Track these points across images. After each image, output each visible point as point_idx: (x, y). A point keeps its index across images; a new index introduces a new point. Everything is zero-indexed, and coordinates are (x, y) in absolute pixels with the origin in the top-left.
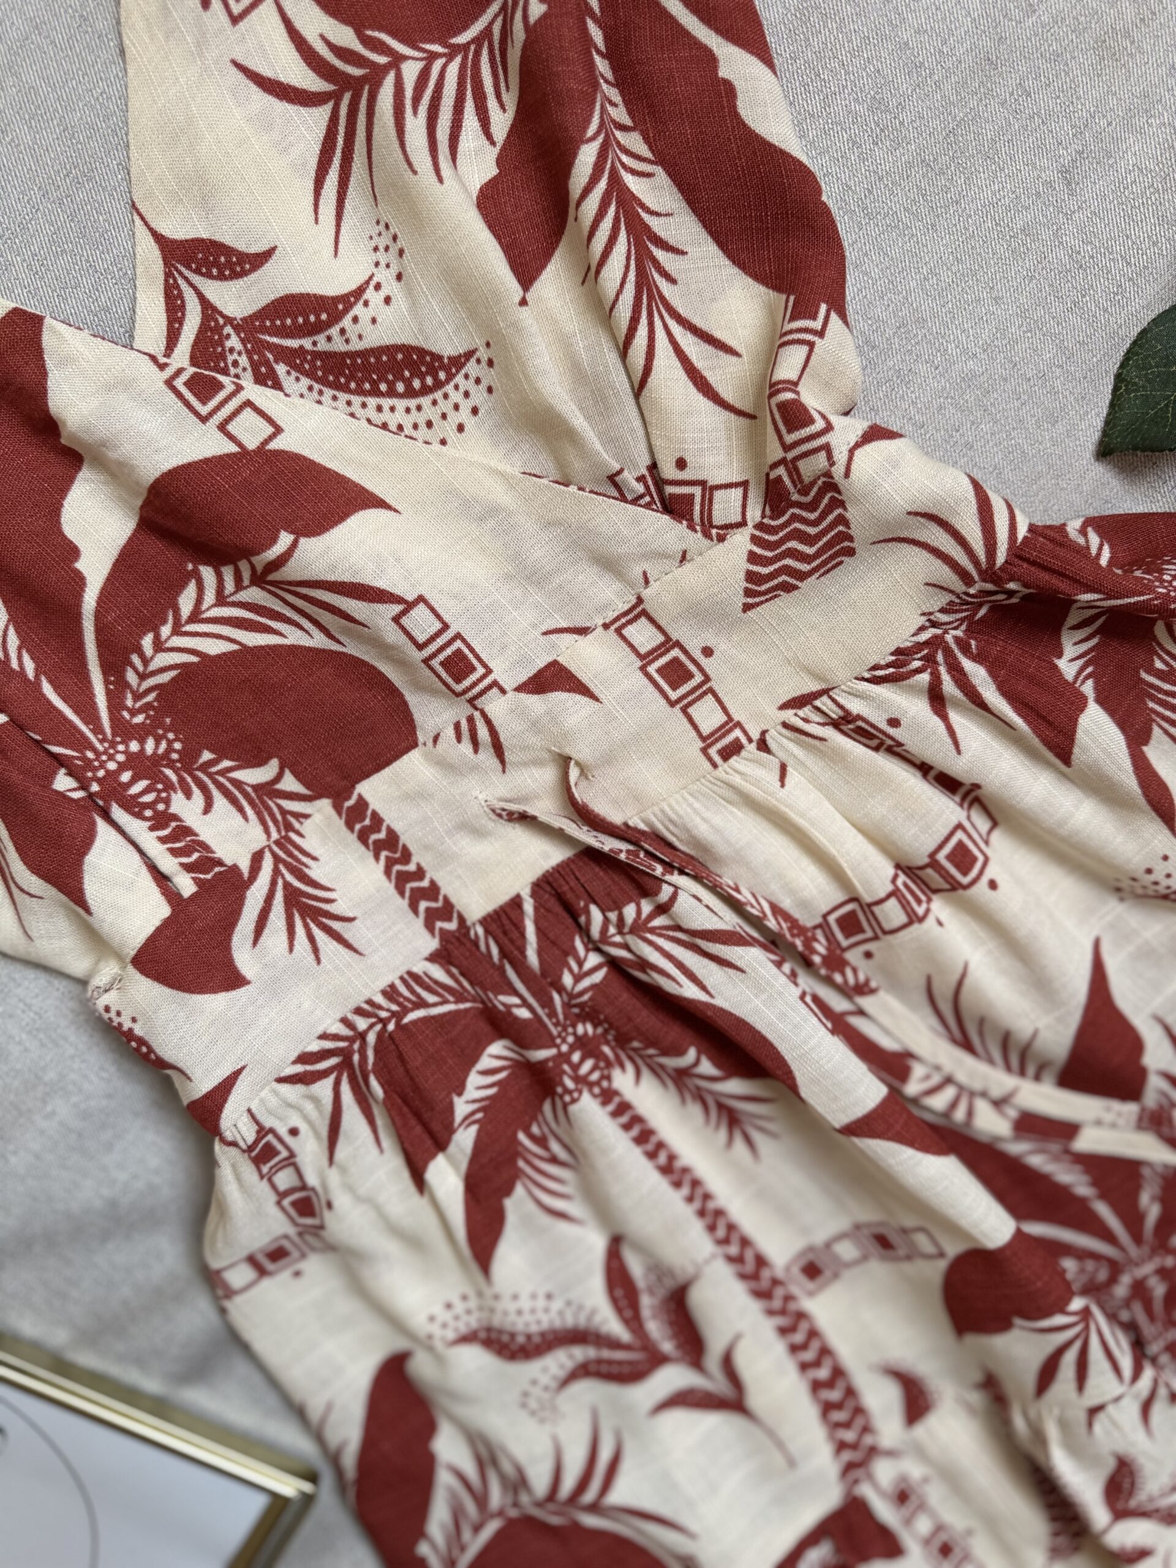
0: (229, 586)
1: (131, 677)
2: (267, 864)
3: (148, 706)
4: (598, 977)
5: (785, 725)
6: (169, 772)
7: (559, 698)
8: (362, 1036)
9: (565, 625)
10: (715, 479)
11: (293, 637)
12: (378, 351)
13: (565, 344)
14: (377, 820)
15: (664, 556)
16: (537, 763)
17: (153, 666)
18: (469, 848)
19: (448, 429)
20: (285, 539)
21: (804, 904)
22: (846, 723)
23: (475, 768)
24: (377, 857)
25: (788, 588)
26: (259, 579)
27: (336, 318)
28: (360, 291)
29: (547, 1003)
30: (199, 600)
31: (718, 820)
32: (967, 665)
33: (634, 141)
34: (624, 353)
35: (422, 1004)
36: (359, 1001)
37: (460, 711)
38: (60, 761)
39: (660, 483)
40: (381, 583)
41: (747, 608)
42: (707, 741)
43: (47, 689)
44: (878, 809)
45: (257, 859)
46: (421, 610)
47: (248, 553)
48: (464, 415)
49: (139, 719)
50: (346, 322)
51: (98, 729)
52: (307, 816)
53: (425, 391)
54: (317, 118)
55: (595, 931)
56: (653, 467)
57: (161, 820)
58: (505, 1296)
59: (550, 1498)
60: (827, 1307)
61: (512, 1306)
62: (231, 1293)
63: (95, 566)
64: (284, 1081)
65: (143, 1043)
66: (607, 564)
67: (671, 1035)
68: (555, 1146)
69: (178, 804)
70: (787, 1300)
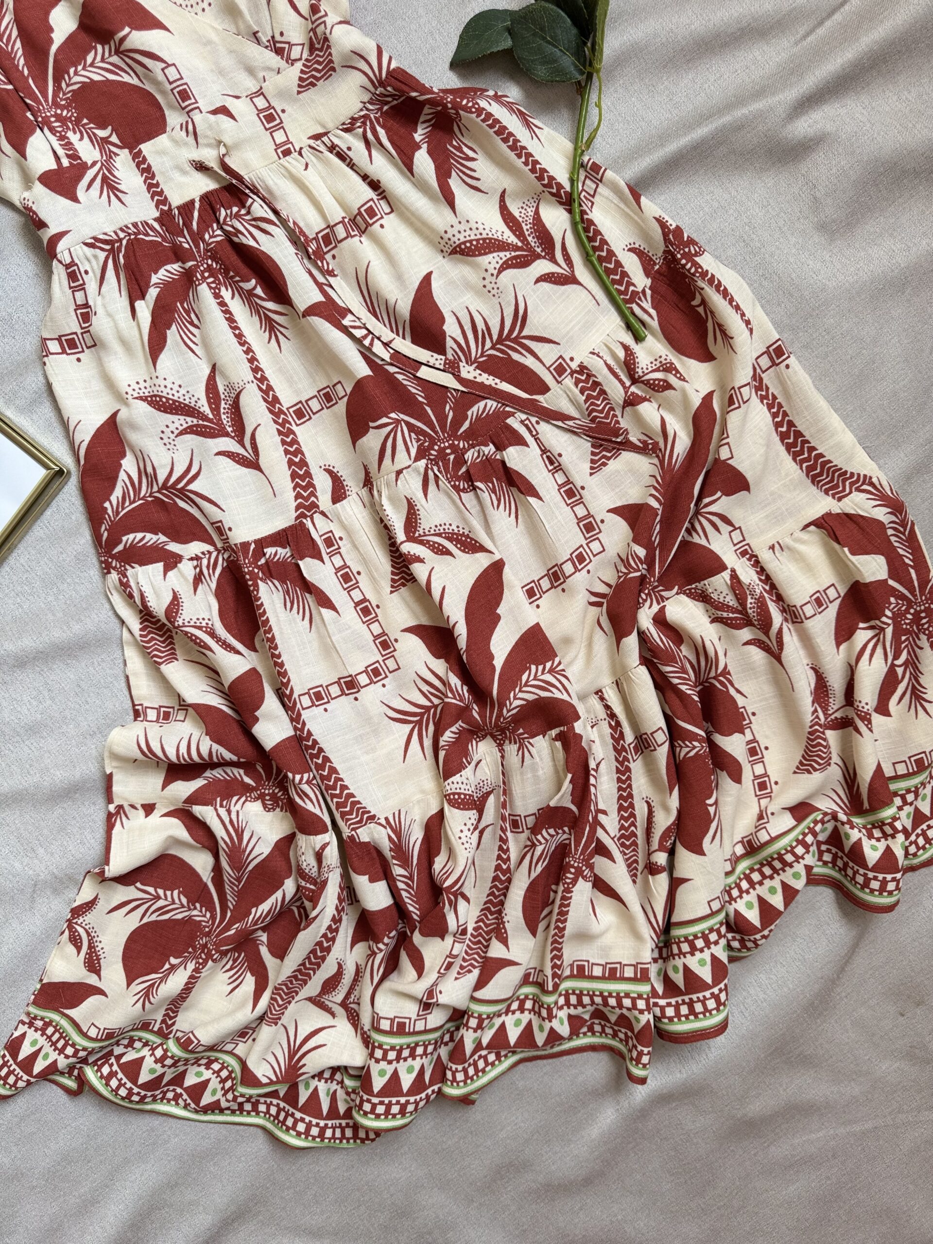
0: (107, 54)
1: (64, 85)
2: (99, 165)
3: (68, 98)
4: (219, 239)
5: (310, 147)
6: (70, 124)
7: (221, 117)
8: (120, 240)
9: (231, 94)
10: (293, 41)
11: (126, 79)
14: (145, 159)
15: (270, 69)
16: (209, 145)
17: (73, 81)
18: (177, 176)
19: (198, 9)
20: (127, 30)
21: (308, 226)
22: (332, 148)
23: (186, 144)
24: (142, 175)
25: (313, 85)
26: (118, 52)
29: (197, 246)
30: (95, 59)
31: (277, 181)
32: (379, 129)
35: (147, 235)
36: (122, 225)
37: (183, 118)
38: (29, 107)
39: (275, 42)
40: (159, 54)
41: (299, 93)
42: (278, 147)
43: (31, 81)
44: (342, 188)
45: (94, 163)
46: (173, 69)
47: (113, 35)
48: (205, 5)
49: (63, 102)
51: (46, 101)
52: (118, 155)
55: (222, 220)
56: (273, 37)
57: (62, 138)
58: (161, 378)
59: (165, 486)
60: (304, 433)
61: (163, 383)
62: (49, 353)
63: (59, 37)
64: (86, 244)
65: (34, 213)
66: (250, 71)
67: (245, 270)
68: (193, 316)
69: (70, 134)
70: (285, 421)
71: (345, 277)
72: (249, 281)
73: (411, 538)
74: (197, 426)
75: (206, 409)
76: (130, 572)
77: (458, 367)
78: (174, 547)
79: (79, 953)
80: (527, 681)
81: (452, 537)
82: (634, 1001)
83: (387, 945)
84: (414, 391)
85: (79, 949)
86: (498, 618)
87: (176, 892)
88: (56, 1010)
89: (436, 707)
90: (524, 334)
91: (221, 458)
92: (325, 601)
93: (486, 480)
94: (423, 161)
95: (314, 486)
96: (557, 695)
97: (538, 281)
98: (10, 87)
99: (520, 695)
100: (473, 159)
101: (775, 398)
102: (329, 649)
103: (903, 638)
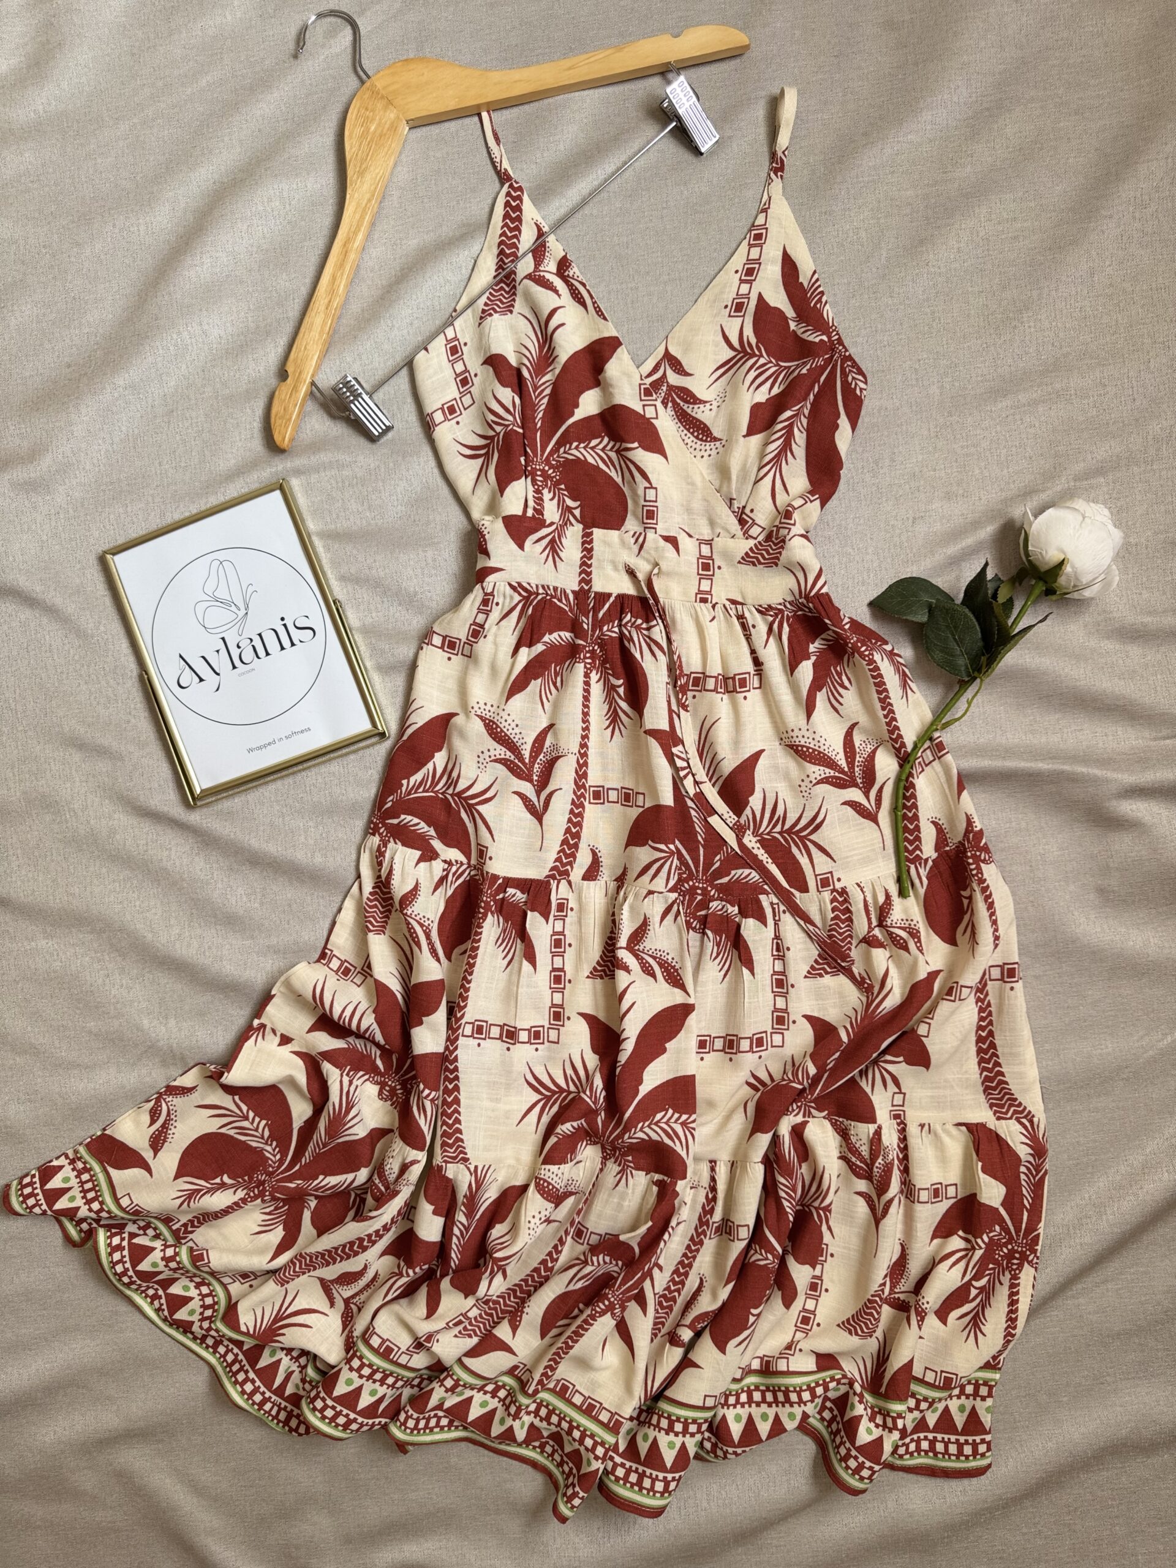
0: (609, 447)
1: (562, 450)
2: (554, 527)
3: (560, 462)
4: (614, 635)
5: (724, 606)
6: (549, 483)
7: (669, 546)
8: (538, 594)
9: (687, 530)
10: (757, 521)
11: (613, 474)
12: (698, 420)
13: (747, 457)
14: (591, 541)
15: (728, 531)
16: (648, 561)
17: (571, 451)
18: (609, 570)
19: (699, 454)
20: (636, 445)
21: (688, 664)
22: (741, 617)
23: (630, 549)
24: (582, 552)
25: (754, 564)
26: (618, 452)
27: (694, 403)
28: (705, 402)
29: (593, 631)
30: (597, 446)
31: (684, 618)
32: (785, 625)
33: (805, 421)
34: (760, 469)
35: (560, 601)
36: (545, 583)
37: (640, 529)
38: (526, 454)
39: (743, 513)
40: (650, 476)
41: (739, 562)
42: (700, 592)
43: (538, 434)
44: (731, 650)
45: (552, 524)
46: (653, 491)
47: (623, 441)
48: (706, 454)
49: (555, 462)
50: (696, 406)
51: (542, 455)
52: (574, 525)
53: (701, 440)
54: (730, 354)
55: (624, 622)
56: (744, 507)
57: (538, 491)
58: (506, 712)
59: (459, 795)
60: (592, 812)
61: (505, 717)
62: (430, 643)
63: (579, 414)
64: (510, 585)
65: (485, 540)
66: (712, 523)
67: (620, 669)
68: (559, 679)
69: (545, 491)
70: (583, 795)
71: (695, 716)
72: (618, 679)
73: (630, 948)
74: (512, 762)
75: (526, 754)
76: (391, 845)
77: (744, 833)
78: (437, 844)
79: (151, 1125)
80: (659, 1121)
81: (664, 965)
82: (596, 1444)
83: (415, 1273)
84: (698, 829)
85: (153, 1122)
86: (664, 1050)
87: (264, 1122)
88: (101, 1162)
89: (570, 1093)
90: (811, 837)
91: (516, 797)
92: (530, 956)
93: (716, 932)
94: (806, 671)
95: (575, 858)
96: (678, 1148)
97: (845, 803)
98: (521, 431)
99: (647, 1130)
100: (846, 688)
101: (989, 1005)
102: (510, 996)
103: (991, 1266)
